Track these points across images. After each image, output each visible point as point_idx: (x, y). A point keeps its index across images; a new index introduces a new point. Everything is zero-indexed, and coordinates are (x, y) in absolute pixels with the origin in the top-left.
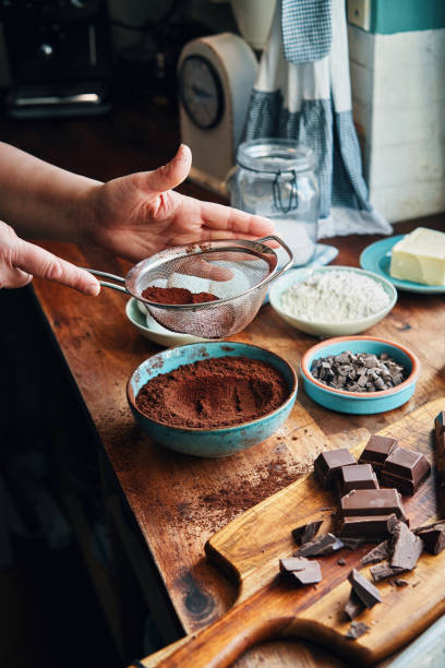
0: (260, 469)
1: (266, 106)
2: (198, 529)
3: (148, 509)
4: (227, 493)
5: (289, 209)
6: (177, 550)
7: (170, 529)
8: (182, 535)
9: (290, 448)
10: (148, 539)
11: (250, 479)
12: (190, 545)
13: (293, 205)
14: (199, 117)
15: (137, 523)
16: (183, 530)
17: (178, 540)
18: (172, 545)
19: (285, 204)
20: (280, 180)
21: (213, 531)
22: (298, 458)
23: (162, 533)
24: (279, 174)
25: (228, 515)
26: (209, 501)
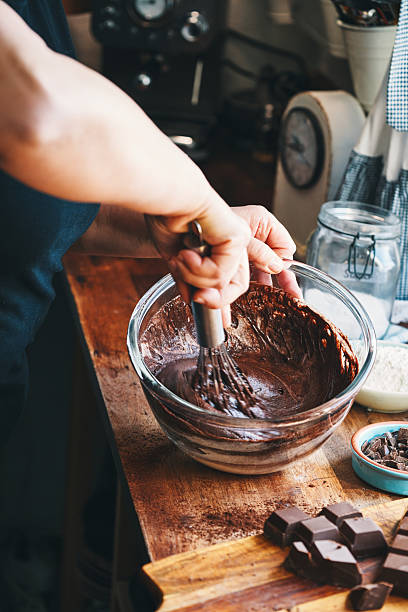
0: (268, 503)
1: (364, 170)
2: (195, 536)
3: (151, 514)
4: (230, 515)
5: (363, 275)
6: (171, 547)
7: (168, 532)
8: (179, 539)
9: (304, 492)
10: (146, 535)
11: (257, 509)
12: (184, 546)
13: (368, 272)
14: (295, 174)
15: (139, 522)
16: (179, 535)
17: (174, 541)
18: (167, 544)
19: (360, 269)
20: (358, 244)
21: (210, 540)
22: (309, 501)
23: (160, 534)
24: (357, 237)
25: (227, 533)
26: (211, 518)
